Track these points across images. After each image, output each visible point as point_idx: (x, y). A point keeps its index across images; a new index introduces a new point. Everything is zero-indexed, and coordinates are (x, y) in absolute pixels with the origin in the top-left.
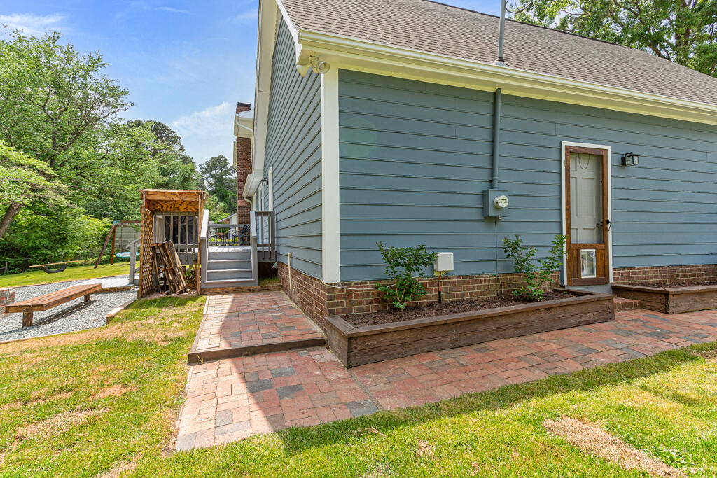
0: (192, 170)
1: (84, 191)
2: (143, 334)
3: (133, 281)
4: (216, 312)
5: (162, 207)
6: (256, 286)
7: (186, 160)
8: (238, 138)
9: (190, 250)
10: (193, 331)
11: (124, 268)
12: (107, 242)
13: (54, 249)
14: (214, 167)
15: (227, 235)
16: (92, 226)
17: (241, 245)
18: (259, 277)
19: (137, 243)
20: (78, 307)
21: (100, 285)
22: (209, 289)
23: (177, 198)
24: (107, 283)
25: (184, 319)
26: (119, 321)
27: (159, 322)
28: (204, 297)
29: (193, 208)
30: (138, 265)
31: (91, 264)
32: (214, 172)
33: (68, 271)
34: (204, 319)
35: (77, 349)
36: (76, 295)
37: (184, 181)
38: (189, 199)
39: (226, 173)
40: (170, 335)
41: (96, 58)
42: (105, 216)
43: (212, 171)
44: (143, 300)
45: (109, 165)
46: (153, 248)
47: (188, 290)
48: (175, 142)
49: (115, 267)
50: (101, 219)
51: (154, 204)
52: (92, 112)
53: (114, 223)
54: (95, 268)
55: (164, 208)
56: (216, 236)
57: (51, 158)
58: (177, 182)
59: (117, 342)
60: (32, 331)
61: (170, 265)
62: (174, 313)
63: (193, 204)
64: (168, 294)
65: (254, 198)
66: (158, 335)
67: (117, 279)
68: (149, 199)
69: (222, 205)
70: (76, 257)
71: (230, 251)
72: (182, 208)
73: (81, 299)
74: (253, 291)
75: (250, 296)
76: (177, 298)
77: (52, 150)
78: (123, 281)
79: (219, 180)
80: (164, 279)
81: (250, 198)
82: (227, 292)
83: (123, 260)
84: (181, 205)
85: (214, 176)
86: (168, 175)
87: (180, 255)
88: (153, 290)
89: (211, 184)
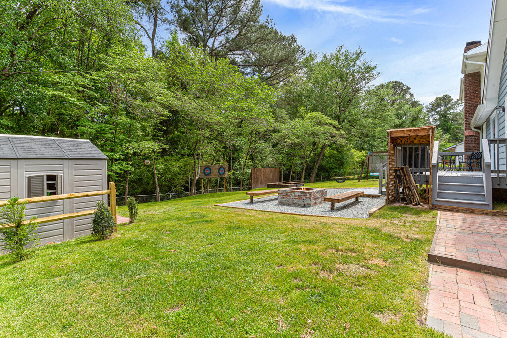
0: (420, 111)
1: (353, 135)
2: (392, 229)
3: (381, 192)
4: (448, 226)
5: (401, 141)
6: (490, 209)
7: (415, 104)
8: (466, 75)
9: (422, 173)
10: (429, 236)
11: (375, 183)
12: (365, 166)
13: (339, 169)
14: (439, 105)
15: (454, 162)
16: (357, 156)
17: (469, 171)
18: (493, 202)
19: (384, 166)
20: (353, 204)
21: (363, 192)
22: (440, 206)
23: (412, 134)
24: (367, 191)
25: (420, 225)
26: (376, 217)
27: (402, 224)
28: (435, 212)
29: (425, 140)
30: (384, 181)
31: (357, 179)
32: (439, 109)
33: (346, 182)
34: (438, 229)
35: (355, 229)
36: (352, 197)
37: (413, 120)
38: (422, 133)
39: (450, 108)
40: (411, 235)
41: (359, 52)
42: (363, 149)
43: (436, 109)
44: (389, 206)
45: (366, 117)
46: (396, 171)
47: (421, 204)
48: (406, 92)
49: (369, 182)
50: (361, 152)
51: (395, 140)
52: (357, 86)
53: (369, 154)
54: (359, 181)
55: (403, 142)
56: (443, 162)
57: (338, 118)
58: (408, 122)
59: (377, 231)
60: (334, 213)
61: (407, 184)
62: (412, 219)
63: (424, 137)
64: (406, 204)
65: (484, 127)
66: (403, 233)
67: (372, 190)
68: (393, 136)
69: (446, 136)
70: (350, 174)
71: (459, 175)
72: (416, 141)
73: (354, 200)
74: (487, 214)
75: (483, 218)
76: (413, 208)
77: (338, 114)
78: (375, 192)
79: (444, 116)
80: (402, 193)
81: (480, 128)
82: (457, 211)
83: (374, 177)
84: (415, 139)
85: (438, 113)
86: (401, 118)
87: (414, 176)
88: (395, 200)
89: (435, 120)
